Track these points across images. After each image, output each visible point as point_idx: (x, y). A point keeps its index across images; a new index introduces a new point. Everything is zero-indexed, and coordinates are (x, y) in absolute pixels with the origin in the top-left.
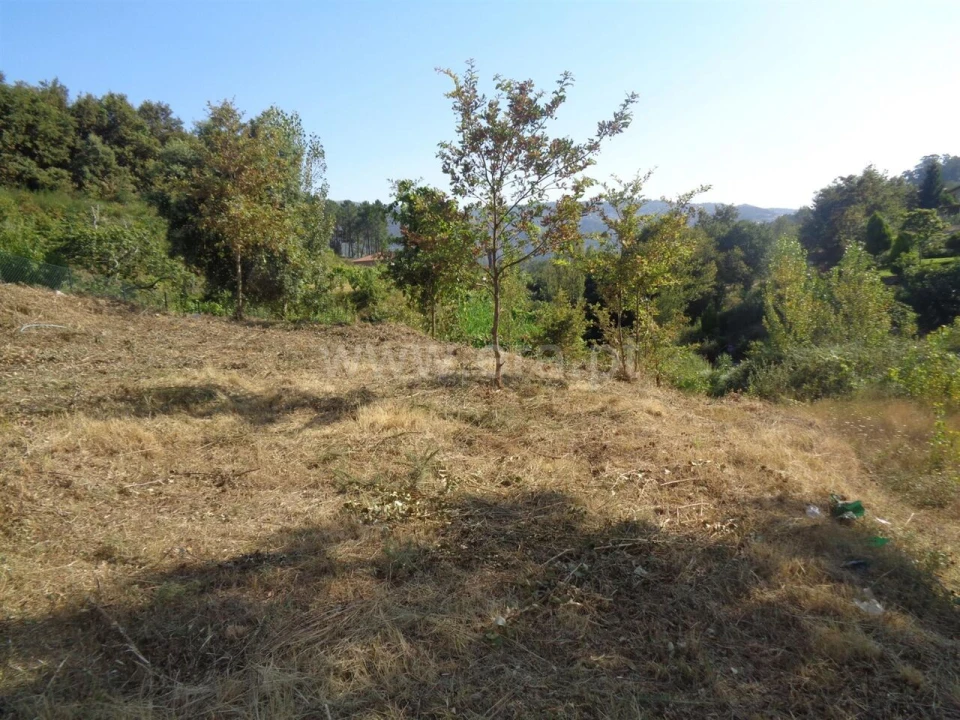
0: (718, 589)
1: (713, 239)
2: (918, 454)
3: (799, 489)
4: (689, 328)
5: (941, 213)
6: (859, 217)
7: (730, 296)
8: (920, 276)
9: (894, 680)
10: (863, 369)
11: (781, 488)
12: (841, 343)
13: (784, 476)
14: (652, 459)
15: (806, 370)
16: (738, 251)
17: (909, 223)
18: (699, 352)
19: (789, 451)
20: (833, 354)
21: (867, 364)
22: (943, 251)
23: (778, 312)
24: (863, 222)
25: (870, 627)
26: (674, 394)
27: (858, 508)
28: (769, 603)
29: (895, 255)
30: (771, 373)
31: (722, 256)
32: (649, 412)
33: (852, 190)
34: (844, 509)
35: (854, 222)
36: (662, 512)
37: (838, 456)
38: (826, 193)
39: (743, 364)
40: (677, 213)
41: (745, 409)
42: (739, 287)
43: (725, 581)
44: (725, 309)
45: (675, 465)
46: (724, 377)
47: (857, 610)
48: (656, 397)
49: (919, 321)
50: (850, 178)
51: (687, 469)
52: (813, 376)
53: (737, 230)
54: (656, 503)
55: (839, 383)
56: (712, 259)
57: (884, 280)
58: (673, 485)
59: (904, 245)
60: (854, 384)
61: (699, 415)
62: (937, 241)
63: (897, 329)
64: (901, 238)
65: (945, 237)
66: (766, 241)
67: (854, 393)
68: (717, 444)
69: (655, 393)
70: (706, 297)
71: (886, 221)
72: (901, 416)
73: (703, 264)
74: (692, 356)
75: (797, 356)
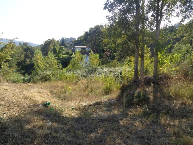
0: (17, 129)
1: (23, 49)
2: (62, 90)
3: (38, 102)
4: (18, 68)
5: (65, 47)
6: (52, 47)
7: (27, 61)
8: (62, 58)
9: (52, 137)
10: (53, 75)
11: (34, 102)
12: (49, 70)
13: (35, 100)
14: (3, 101)
15: (43, 76)
16: (28, 52)
17: (60, 49)
18: (21, 73)
19: (36, 94)
20: (48, 73)
21: (54, 74)
22: (66, 54)
23: (37, 65)
24: (53, 48)
25: (49, 128)
26: (12, 84)
27: (49, 104)
28: (29, 129)
29: (58, 54)
30: (36, 77)
31: (25, 53)
32: (4, 89)
33: (50, 42)
34: (46, 104)
35: (51, 48)
36: (5, 113)
37: (46, 94)
38: (46, 42)
39: (30, 75)
40: (10, 43)
41: (29, 86)
42: (29, 59)
43: (19, 127)
44: (27, 64)
45: (9, 101)
46: (26, 79)
47: (47, 125)
48: (7, 85)
49: (62, 66)
50: (50, 40)
51: (12, 102)
52: (44, 77)
53: (28, 47)
54: (3, 112)
55: (49, 78)
56: (23, 53)
57: (56, 59)
58: (8, 106)
59: (59, 53)
60: (52, 78)
61: (18, 88)
62: (65, 52)
63: (59, 68)
64: (59, 51)
65: (66, 51)
66: (35, 50)
67: (52, 80)
68: (21, 95)
69: (6, 84)
70: (22, 62)
71: (56, 48)
72: (60, 84)
73: (21, 54)
74: (19, 74)
75: (41, 74)
